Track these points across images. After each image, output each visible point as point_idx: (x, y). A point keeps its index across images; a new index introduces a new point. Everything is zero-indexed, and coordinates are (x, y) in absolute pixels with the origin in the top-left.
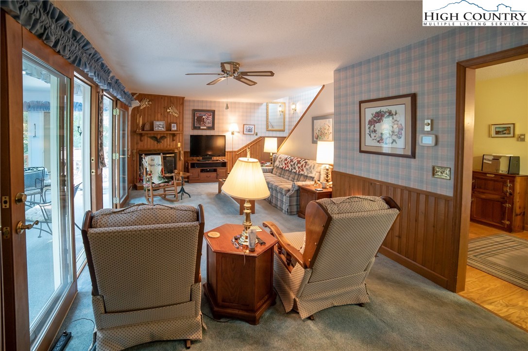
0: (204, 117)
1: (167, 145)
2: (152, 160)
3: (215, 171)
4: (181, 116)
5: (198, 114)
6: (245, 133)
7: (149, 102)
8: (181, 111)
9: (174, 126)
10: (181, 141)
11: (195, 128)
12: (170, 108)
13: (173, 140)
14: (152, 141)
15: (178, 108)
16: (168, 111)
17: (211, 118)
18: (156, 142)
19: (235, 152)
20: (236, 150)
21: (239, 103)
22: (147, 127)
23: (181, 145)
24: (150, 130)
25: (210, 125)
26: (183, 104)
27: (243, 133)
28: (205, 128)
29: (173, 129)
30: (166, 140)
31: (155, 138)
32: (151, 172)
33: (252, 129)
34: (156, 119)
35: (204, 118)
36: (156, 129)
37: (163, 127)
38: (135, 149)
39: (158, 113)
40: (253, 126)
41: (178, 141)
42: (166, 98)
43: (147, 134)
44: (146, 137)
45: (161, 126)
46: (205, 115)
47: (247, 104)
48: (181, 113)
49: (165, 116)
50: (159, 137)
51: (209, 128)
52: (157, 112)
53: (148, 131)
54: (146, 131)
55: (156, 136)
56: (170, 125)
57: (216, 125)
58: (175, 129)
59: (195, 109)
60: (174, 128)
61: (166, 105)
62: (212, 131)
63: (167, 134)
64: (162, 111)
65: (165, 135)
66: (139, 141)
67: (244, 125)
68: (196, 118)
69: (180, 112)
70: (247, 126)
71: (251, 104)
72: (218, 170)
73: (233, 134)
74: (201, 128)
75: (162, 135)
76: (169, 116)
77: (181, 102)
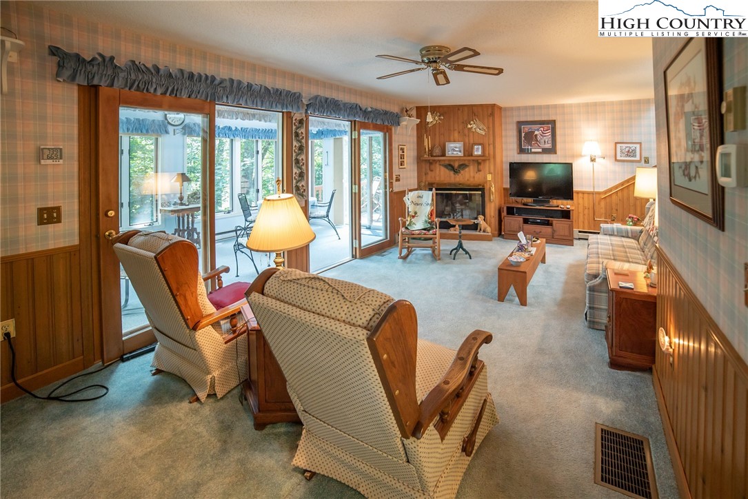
0: (536, 133)
1: (470, 176)
2: (419, 197)
3: (548, 224)
4: (491, 132)
5: (526, 128)
6: (619, 158)
7: (440, 116)
8: (491, 126)
9: (478, 149)
10: (492, 171)
11: (522, 151)
12: (472, 122)
13: (479, 171)
14: (447, 171)
15: (486, 121)
16: (469, 126)
17: (549, 134)
18: (452, 173)
19: (599, 193)
20: (601, 190)
21: (603, 104)
22: (437, 151)
23: (494, 178)
24: (441, 156)
25: (548, 146)
26: (492, 114)
27: (616, 160)
28: (540, 150)
29: (476, 153)
30: (467, 169)
31: (450, 167)
32: (416, 213)
33: (634, 151)
34: (452, 138)
35: (536, 135)
36: (449, 153)
37: (460, 151)
38: (424, 181)
39: (454, 130)
40: (638, 146)
41: (487, 171)
42: (466, 109)
43: (440, 161)
44: (437, 165)
45: (457, 149)
46: (538, 130)
47: (621, 103)
48: (491, 129)
49: (464, 134)
50: (456, 165)
51: (545, 151)
52: (452, 129)
53: (439, 156)
54: (436, 156)
55: (452, 163)
56: (472, 148)
57: (559, 146)
58: (480, 153)
59: (522, 120)
60: (478, 151)
61: (466, 118)
62: (552, 155)
63: (469, 160)
64: (461, 127)
65: (466, 163)
66: (428, 171)
67: (616, 143)
68: (523, 135)
69: (488, 128)
70: (624, 145)
71: (630, 102)
72: (554, 223)
73: (593, 160)
74: (533, 150)
75: (461, 163)
76: (471, 134)
77: (490, 112)
